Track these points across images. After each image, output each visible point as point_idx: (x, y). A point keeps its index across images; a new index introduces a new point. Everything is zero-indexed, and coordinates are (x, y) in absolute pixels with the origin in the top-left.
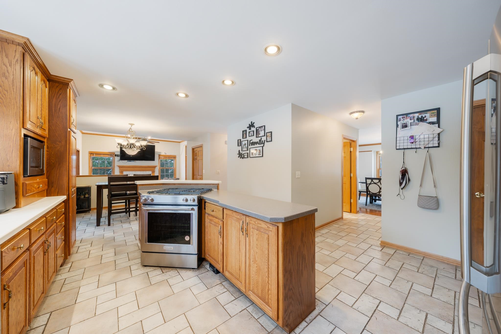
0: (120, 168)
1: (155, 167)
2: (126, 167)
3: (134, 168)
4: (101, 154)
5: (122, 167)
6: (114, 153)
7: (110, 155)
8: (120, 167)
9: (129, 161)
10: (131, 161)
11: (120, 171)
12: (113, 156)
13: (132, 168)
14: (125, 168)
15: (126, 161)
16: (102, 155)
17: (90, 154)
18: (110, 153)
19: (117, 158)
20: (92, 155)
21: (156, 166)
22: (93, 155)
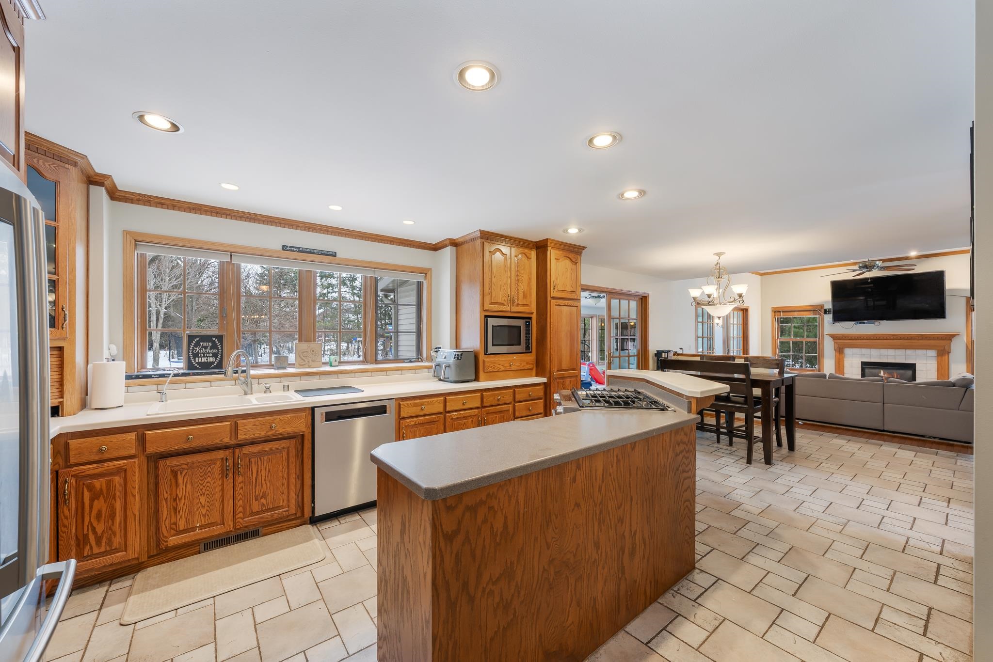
0: (836, 341)
1: (949, 338)
2: (851, 339)
3: (872, 341)
4: (795, 311)
5: (839, 339)
6: (822, 306)
7: (812, 312)
8: (834, 337)
9: (860, 323)
10: (864, 323)
11: (836, 348)
12: (820, 314)
13: (867, 339)
14: (848, 341)
15: (853, 323)
16: (796, 313)
17: (775, 312)
18: (812, 307)
19: (829, 318)
20: (777, 314)
21: (954, 336)
22: (779, 313)
